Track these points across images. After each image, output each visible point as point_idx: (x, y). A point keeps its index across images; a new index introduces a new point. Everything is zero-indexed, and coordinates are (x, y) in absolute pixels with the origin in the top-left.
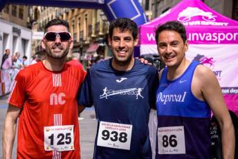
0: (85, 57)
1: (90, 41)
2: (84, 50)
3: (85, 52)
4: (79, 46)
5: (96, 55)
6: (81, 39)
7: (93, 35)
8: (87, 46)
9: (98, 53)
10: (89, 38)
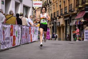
0: (74, 23)
1: (77, 11)
2: (72, 18)
3: (73, 20)
4: (69, 16)
5: (83, 20)
6: (70, 11)
7: (80, 6)
8: (75, 15)
9: (84, 19)
10: (76, 9)
